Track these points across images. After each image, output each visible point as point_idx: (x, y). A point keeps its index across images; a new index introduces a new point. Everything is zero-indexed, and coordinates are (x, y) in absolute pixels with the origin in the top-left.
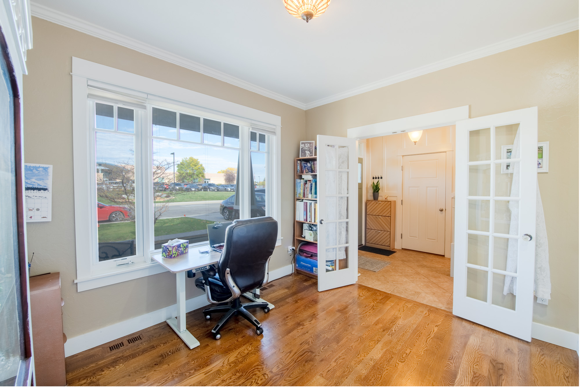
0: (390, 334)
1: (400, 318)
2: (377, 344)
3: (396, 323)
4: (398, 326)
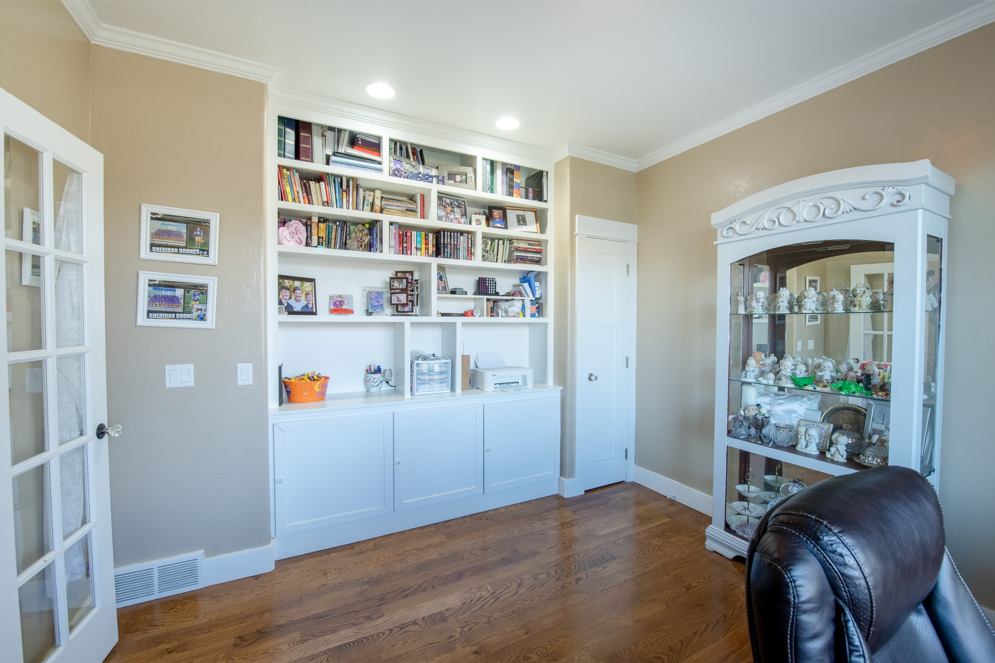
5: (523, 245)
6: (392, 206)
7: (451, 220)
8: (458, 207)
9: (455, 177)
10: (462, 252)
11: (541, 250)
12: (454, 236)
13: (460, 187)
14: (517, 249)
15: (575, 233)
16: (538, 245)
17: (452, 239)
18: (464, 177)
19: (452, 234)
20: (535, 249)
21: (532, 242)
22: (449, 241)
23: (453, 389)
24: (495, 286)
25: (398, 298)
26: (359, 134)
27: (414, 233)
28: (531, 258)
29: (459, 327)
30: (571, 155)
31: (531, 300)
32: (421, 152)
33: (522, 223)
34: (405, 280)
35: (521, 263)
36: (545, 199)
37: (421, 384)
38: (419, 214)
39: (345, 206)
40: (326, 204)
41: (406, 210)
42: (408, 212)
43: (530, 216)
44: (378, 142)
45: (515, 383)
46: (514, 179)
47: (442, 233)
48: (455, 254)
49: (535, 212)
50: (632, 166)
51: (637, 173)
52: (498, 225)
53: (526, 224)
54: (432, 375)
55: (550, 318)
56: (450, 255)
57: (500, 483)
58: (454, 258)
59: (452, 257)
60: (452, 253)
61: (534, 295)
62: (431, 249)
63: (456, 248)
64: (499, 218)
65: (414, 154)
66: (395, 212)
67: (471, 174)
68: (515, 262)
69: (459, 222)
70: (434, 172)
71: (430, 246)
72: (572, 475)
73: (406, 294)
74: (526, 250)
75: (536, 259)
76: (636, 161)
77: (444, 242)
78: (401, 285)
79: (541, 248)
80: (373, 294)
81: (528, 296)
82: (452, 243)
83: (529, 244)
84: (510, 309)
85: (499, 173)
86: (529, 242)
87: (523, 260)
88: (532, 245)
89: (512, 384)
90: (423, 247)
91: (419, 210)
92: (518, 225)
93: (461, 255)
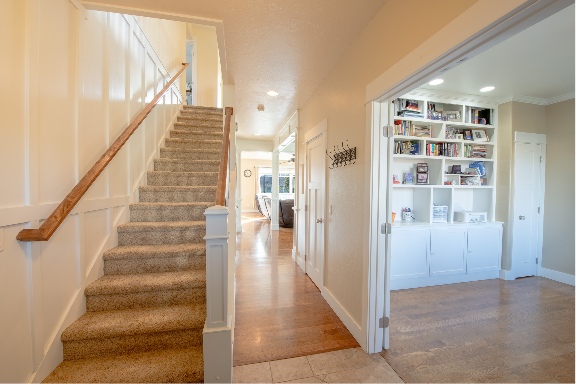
0: (504, 367)
1: (473, 379)
2: (529, 364)
3: (487, 375)
4: (485, 371)
5: (477, 148)
6: (420, 132)
7: (449, 138)
8: (451, 131)
9: (450, 116)
10: (452, 153)
11: (486, 150)
12: (449, 145)
13: (453, 121)
14: (475, 150)
15: (515, 141)
16: (484, 148)
17: (448, 147)
18: (454, 116)
19: (448, 144)
20: (483, 150)
21: (481, 146)
22: (447, 148)
23: (448, 221)
24: (461, 169)
25: (422, 176)
26: (410, 100)
27: (431, 145)
28: (481, 155)
29: (453, 190)
30: (513, 101)
31: (480, 176)
32: (434, 105)
33: (479, 136)
34: (426, 168)
35: (476, 157)
36: (491, 123)
37: (436, 217)
38: (431, 136)
39: (407, 135)
40: (401, 134)
41: (426, 134)
42: (427, 135)
43: (482, 133)
44: (417, 103)
45: (475, 219)
46: (476, 114)
47: (444, 144)
48: (448, 155)
49: (485, 130)
50: (544, 102)
51: (545, 106)
52: (469, 139)
53: (481, 137)
54: (440, 213)
55: (494, 185)
56: (447, 154)
57: (474, 269)
58: (449, 156)
59: (448, 156)
60: (448, 154)
61: (482, 173)
62: (438, 152)
63: (449, 151)
64: (469, 135)
65: (431, 107)
66: (421, 135)
67: (458, 115)
68: (474, 157)
69: (452, 139)
70: (440, 115)
71: (437, 151)
72: (509, 268)
73: (427, 174)
74: (479, 151)
75: (483, 155)
76: (547, 100)
77: (444, 148)
78: (424, 170)
79: (486, 149)
80: (407, 174)
81: (479, 174)
82: (448, 149)
83: (480, 147)
84: (474, 181)
85: (470, 112)
86: (480, 146)
87: (477, 156)
88: (482, 148)
89: (474, 220)
90: (435, 151)
91: (431, 134)
92: (477, 138)
93: (452, 154)
